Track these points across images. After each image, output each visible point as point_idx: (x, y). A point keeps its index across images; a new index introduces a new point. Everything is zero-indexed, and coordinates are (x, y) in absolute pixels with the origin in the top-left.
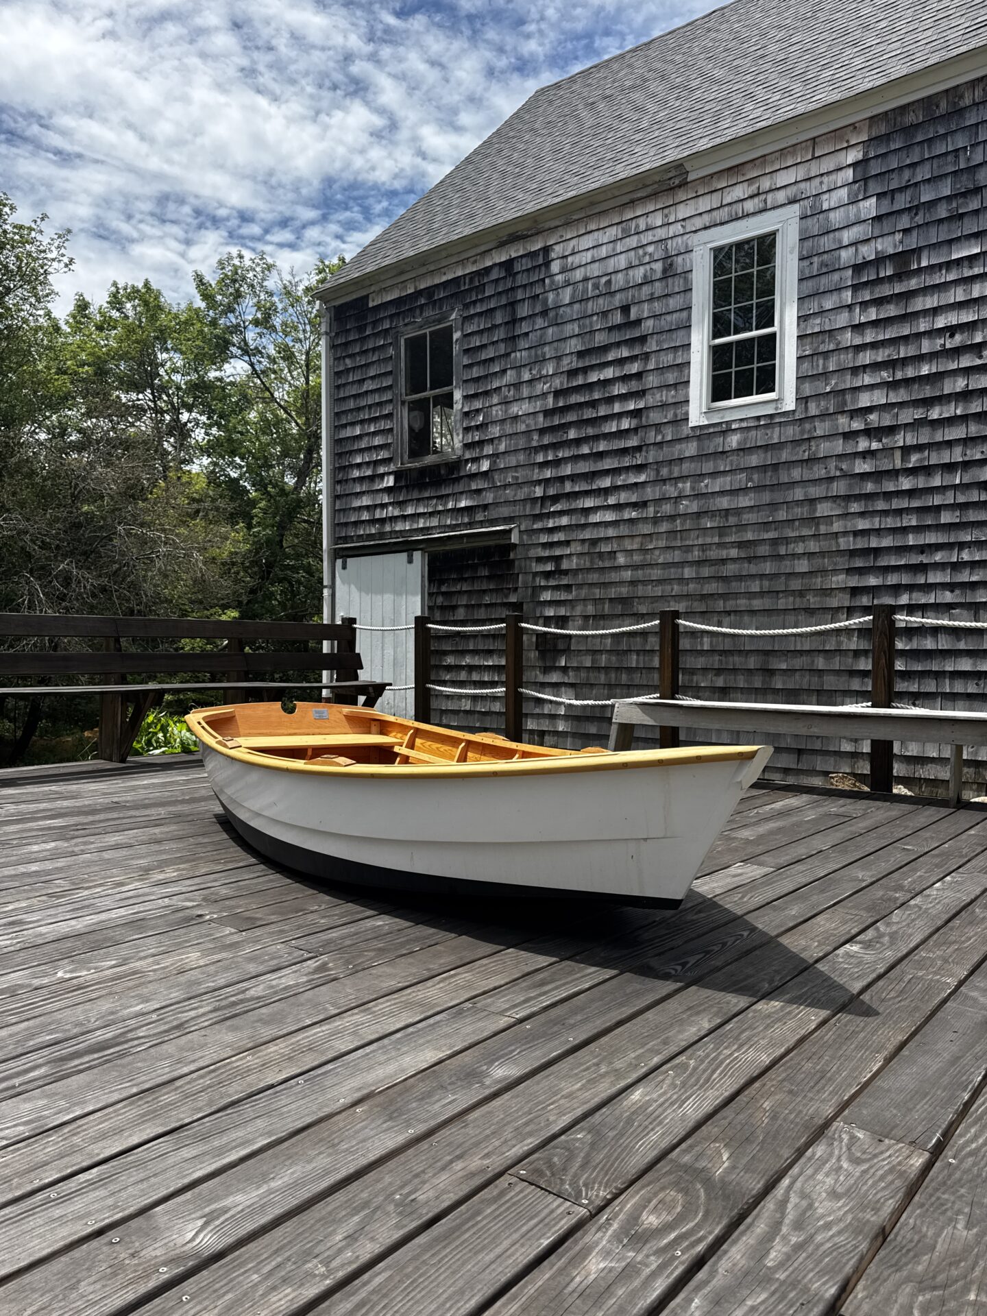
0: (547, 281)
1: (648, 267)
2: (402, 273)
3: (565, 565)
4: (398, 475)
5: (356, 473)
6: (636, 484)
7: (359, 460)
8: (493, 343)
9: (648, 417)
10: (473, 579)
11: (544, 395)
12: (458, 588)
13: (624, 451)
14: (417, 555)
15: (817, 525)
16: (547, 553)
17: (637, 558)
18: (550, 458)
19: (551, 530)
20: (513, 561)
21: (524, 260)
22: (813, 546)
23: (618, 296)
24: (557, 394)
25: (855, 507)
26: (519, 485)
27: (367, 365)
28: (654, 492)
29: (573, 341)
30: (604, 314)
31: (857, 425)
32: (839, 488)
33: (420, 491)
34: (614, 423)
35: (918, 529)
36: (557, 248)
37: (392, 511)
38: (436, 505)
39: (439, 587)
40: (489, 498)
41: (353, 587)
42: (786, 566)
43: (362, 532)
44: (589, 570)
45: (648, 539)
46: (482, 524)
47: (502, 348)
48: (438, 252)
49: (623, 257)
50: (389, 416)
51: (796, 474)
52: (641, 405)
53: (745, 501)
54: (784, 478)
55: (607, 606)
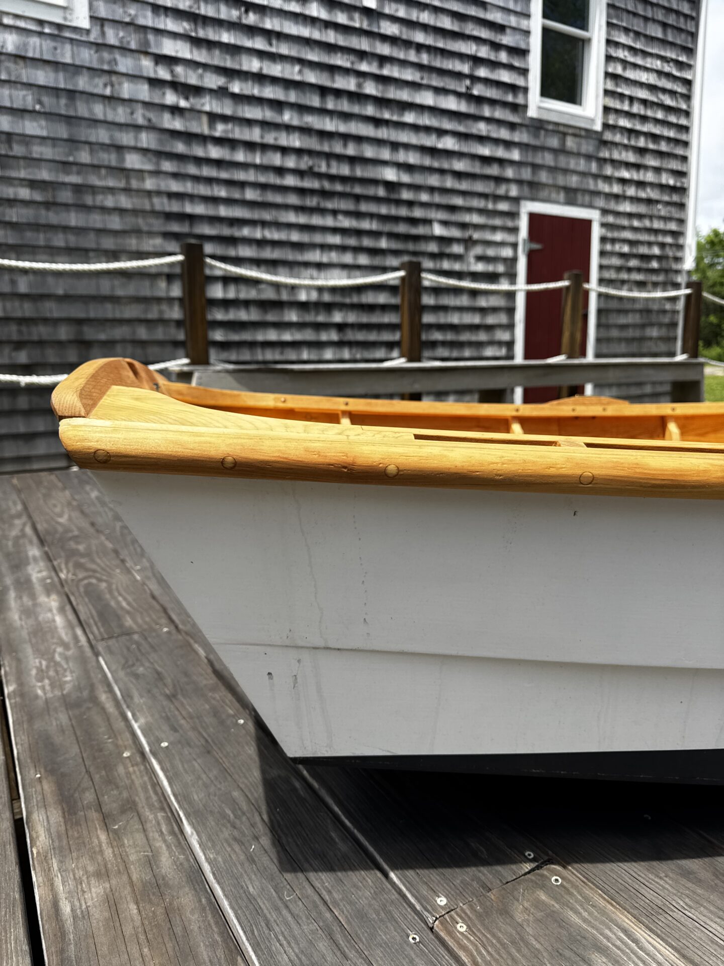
15: (128, 178)
22: (125, 202)
25: (168, 166)
31: (163, 73)
32: (146, 140)
35: (229, 202)
42: (96, 220)
51: (99, 110)
53: (31, 127)
54: (82, 110)
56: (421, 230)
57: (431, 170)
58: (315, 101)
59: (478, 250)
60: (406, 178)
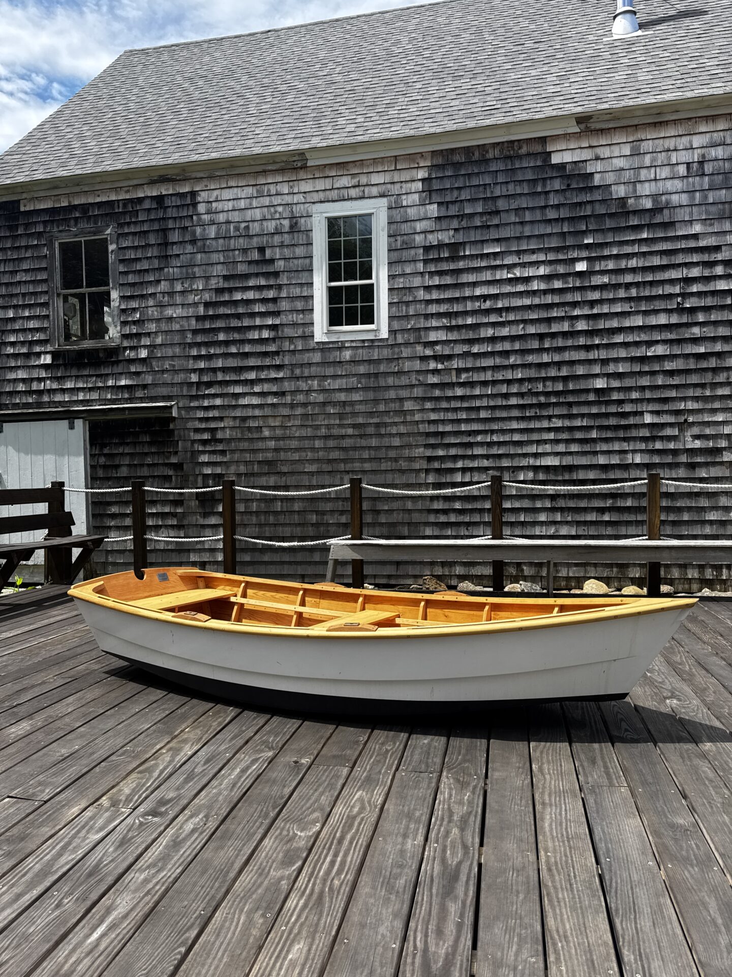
0: (195, 218)
1: (278, 222)
2: (56, 188)
3: (219, 435)
4: (55, 355)
5: (10, 350)
6: (276, 379)
7: (12, 339)
8: (147, 258)
9: (283, 331)
10: (135, 444)
11: (196, 304)
12: (121, 450)
13: (265, 354)
14: (79, 423)
15: (405, 415)
16: (203, 426)
17: (279, 432)
18: (203, 353)
19: (207, 408)
20: (173, 430)
21: (173, 198)
22: (402, 429)
23: (255, 239)
24: (207, 305)
25: (428, 405)
26: (176, 372)
27: (20, 260)
28: (290, 385)
29: (219, 267)
30: (245, 251)
31: (429, 352)
32: (418, 392)
33: (79, 370)
34: (257, 333)
35: (467, 421)
36: (203, 194)
37: (49, 384)
38: (96, 382)
39: (101, 449)
40: (149, 379)
41: (10, 448)
42: (386, 441)
43: (18, 401)
44: (240, 439)
45: (287, 419)
46: (142, 400)
47: (156, 264)
48: (93, 177)
49: (258, 211)
50: (45, 305)
51: (390, 381)
52: (277, 322)
53: (356, 397)
54: (382, 383)
55: (256, 467)
56: (631, 421)
57: (641, 373)
58: (535, 345)
59: (696, 430)
60: (615, 384)
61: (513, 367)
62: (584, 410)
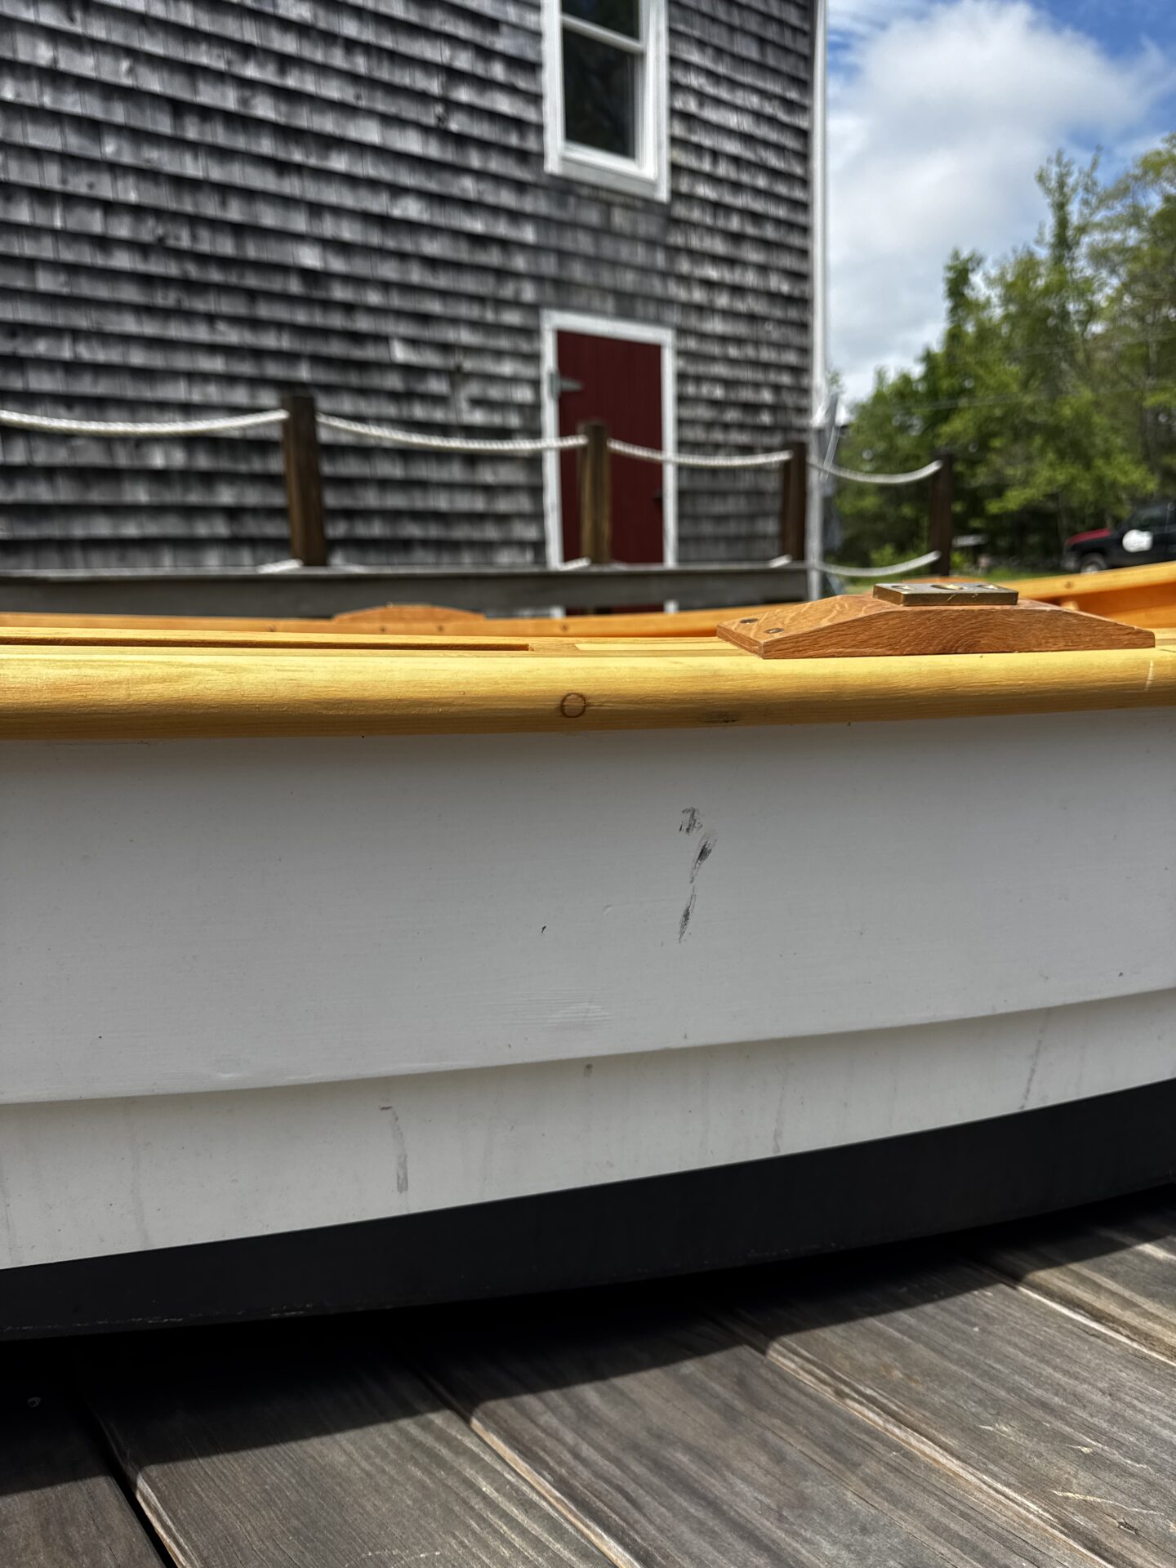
56: (370, 352)
58: (163, 124)
59: (474, 389)
60: (337, 265)
61: (114, 168)
62: (281, 312)
